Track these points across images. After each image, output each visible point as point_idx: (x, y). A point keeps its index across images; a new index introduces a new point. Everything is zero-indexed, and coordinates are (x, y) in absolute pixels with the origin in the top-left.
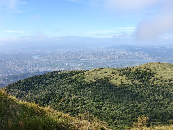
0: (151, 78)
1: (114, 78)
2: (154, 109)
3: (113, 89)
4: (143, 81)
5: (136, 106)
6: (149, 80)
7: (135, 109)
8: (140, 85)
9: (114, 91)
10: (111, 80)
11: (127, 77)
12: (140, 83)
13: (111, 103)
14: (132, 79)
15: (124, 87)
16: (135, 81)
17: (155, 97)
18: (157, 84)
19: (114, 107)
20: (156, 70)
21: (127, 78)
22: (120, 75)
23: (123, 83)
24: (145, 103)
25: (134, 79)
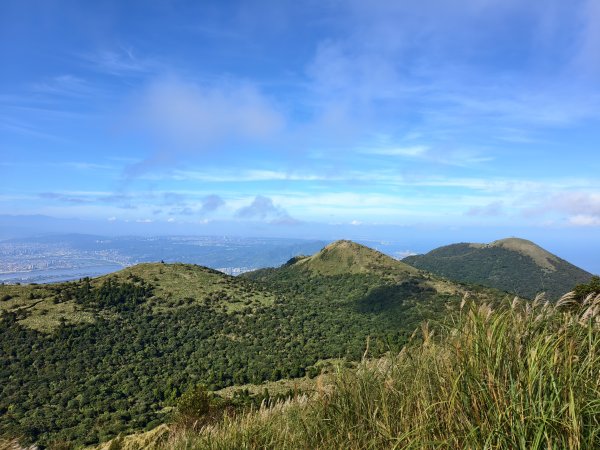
0: (145, 301)
1: (39, 312)
2: (156, 376)
3: (32, 344)
4: (126, 309)
5: (107, 379)
6: (141, 306)
7: (103, 388)
8: (117, 322)
9: (37, 348)
10: (25, 318)
11: (79, 303)
12: (116, 316)
13: (25, 385)
14: (95, 307)
15: (70, 333)
16: (102, 313)
17: (156, 345)
18: (160, 314)
19: (34, 397)
20: (156, 280)
21: (79, 307)
22: (56, 302)
23: (66, 323)
24: (131, 366)
25: (101, 307)
